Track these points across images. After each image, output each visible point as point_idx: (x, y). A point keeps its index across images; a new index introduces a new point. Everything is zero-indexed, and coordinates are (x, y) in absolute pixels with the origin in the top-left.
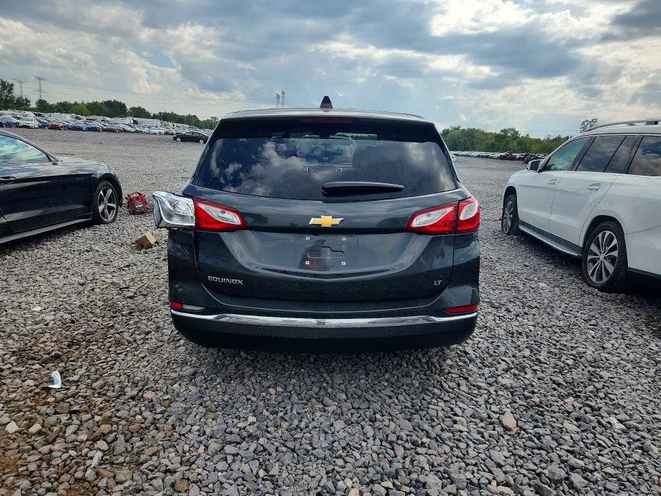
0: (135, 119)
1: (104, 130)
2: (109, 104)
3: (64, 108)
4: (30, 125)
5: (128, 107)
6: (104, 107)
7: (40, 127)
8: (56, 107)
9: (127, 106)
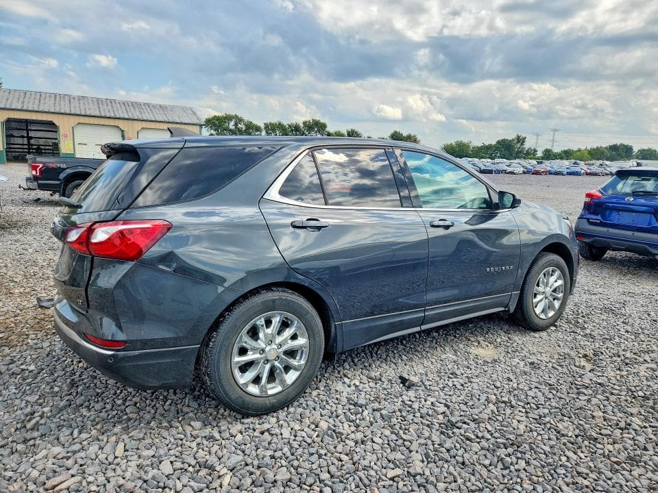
0: (639, 161)
1: (587, 174)
2: (614, 148)
3: (567, 154)
4: (515, 171)
5: (636, 149)
6: (606, 151)
7: (524, 173)
8: (560, 154)
9: (634, 148)
